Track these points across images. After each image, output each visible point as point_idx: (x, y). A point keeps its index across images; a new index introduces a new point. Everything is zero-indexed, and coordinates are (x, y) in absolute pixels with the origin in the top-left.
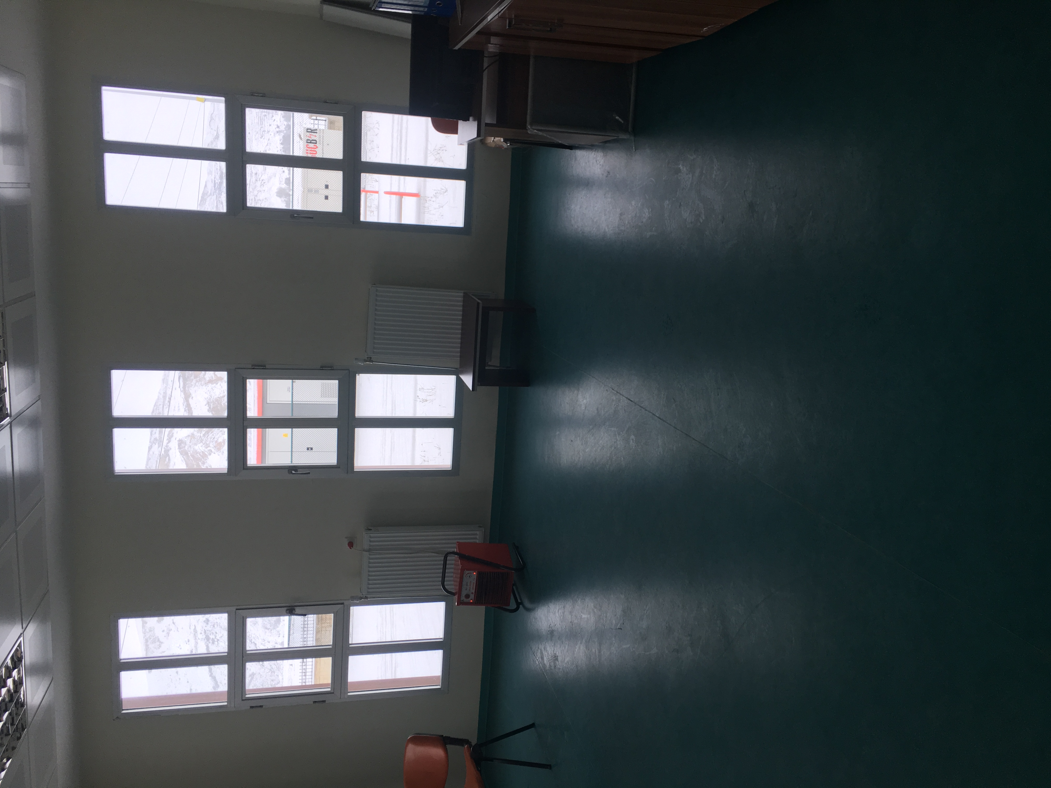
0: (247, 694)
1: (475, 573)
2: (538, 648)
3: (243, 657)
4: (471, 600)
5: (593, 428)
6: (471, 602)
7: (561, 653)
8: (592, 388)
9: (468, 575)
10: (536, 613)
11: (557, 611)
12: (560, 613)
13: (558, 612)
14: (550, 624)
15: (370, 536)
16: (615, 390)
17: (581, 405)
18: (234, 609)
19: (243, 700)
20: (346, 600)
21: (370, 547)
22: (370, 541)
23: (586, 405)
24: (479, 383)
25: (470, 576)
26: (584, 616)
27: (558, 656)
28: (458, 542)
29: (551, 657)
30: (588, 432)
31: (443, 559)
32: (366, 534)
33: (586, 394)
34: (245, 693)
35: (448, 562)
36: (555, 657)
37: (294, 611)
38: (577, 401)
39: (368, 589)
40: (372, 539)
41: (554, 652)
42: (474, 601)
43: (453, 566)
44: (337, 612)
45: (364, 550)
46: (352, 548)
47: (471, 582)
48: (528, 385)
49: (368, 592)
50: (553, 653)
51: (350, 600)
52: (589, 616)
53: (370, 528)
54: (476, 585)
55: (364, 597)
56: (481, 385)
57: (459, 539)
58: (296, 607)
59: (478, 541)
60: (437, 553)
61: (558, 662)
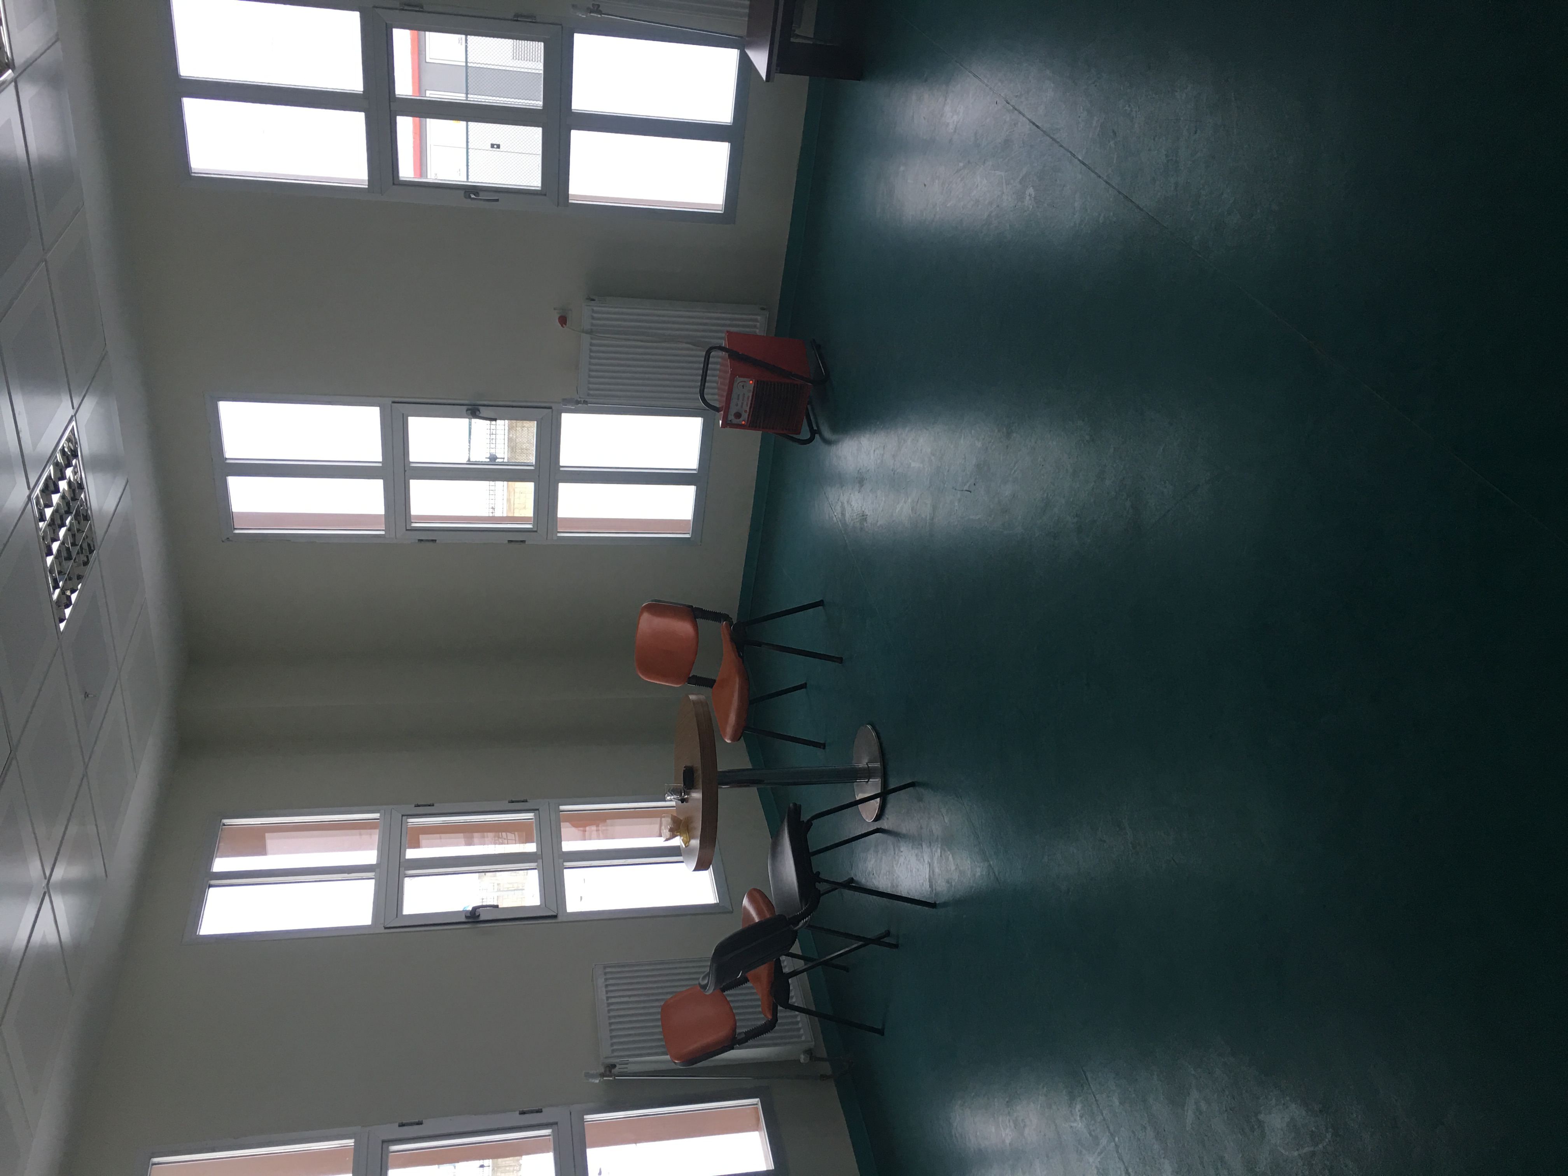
0: (413, 522)
1: (751, 382)
2: (838, 500)
3: (405, 471)
4: (743, 421)
5: (964, 167)
6: (744, 424)
7: (873, 512)
8: (971, 95)
9: (741, 384)
10: (840, 449)
11: (872, 451)
12: (877, 455)
13: (874, 453)
14: (860, 469)
15: (593, 310)
16: (1012, 103)
17: (948, 124)
18: (388, 401)
19: (407, 530)
20: (555, 402)
21: (593, 328)
22: (593, 318)
23: (956, 126)
24: (779, 68)
25: (743, 386)
26: (913, 464)
27: (867, 515)
28: (727, 332)
29: (857, 515)
30: (955, 174)
31: (704, 355)
32: (587, 306)
33: (959, 106)
34: (410, 520)
35: (711, 360)
36: (863, 516)
37: (478, 412)
38: (942, 116)
39: (589, 390)
40: (595, 315)
41: (861, 509)
42: (747, 423)
43: (718, 367)
44: (542, 419)
45: (583, 332)
46: (564, 325)
47: (744, 394)
48: (859, 75)
49: (589, 395)
50: (859, 510)
51: (562, 405)
52: (922, 466)
53: (594, 297)
54: (752, 400)
55: (582, 402)
56: (781, 72)
57: (729, 325)
58: (480, 407)
59: (758, 332)
60: (694, 345)
61: (867, 523)
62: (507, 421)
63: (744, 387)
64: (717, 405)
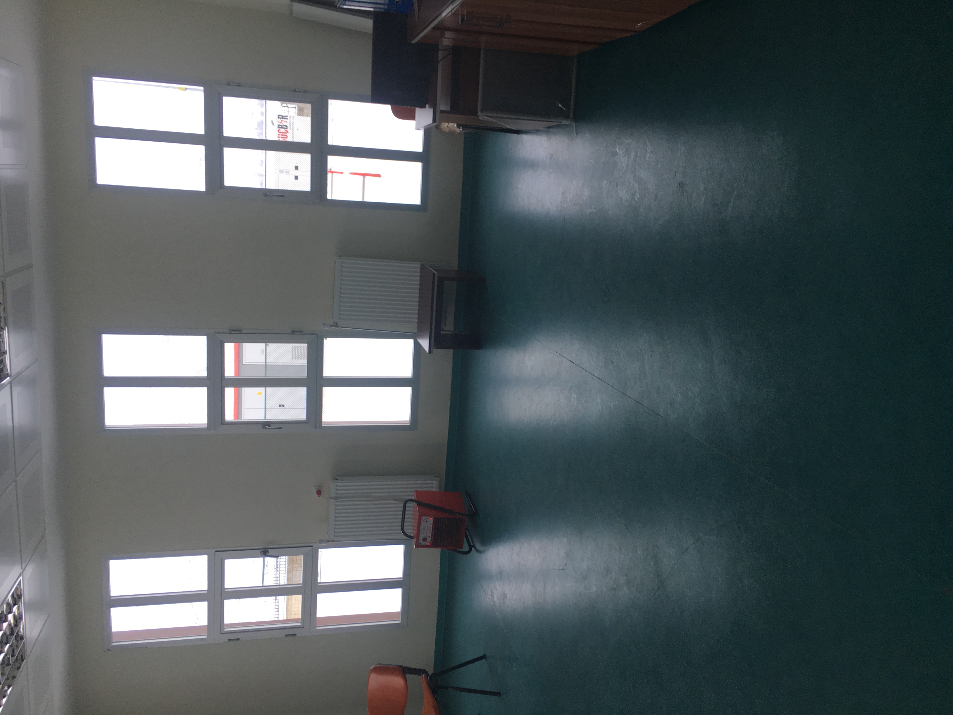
1: (431, 519)
2: (489, 587)
3: (222, 594)
4: (428, 543)
5: (538, 388)
6: (428, 545)
7: (510, 591)
8: (537, 351)
9: (425, 520)
10: (487, 556)
11: (506, 553)
12: (509, 555)
14: (500, 565)
15: (337, 485)
16: (558, 353)
17: (527, 366)
18: (213, 551)
19: (221, 634)
20: (315, 543)
21: (337, 495)
22: (337, 490)
23: (532, 366)
24: (435, 347)
25: (426, 522)
26: (530, 558)
27: (506, 594)
28: (416, 491)
29: (500, 595)
30: (534, 391)
31: (403, 506)
32: (333, 483)
33: (532, 357)
34: (224, 627)
35: (407, 508)
36: (504, 595)
37: (267, 553)
38: (524, 362)
39: (335, 533)
40: (338, 488)
42: (430, 544)
43: (411, 512)
44: (306, 554)
45: (331, 498)
46: (320, 496)
47: (427, 527)
48: (479, 347)
49: (335, 536)
50: (502, 591)
51: (319, 544)
52: (535, 557)
53: (337, 478)
54: (432, 530)
55: (331, 541)
56: (437, 348)
57: (416, 488)
58: (269, 550)
59: (434, 490)
60: (397, 501)
61: (507, 599)
62: (287, 557)
63: (428, 522)
64: (412, 535)
